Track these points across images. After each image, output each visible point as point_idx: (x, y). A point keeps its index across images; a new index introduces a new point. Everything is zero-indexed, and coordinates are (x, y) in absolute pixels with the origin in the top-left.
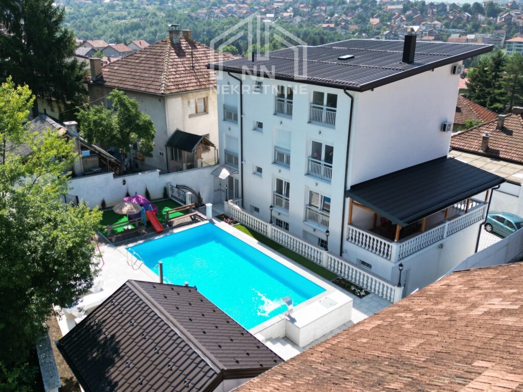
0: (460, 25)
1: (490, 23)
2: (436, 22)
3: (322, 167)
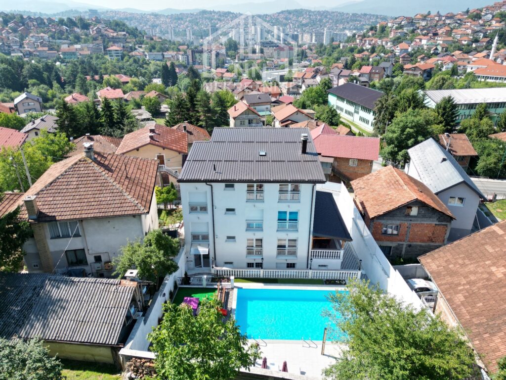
0: (63, 37)
1: (86, 35)
2: (42, 34)
3: (287, 224)
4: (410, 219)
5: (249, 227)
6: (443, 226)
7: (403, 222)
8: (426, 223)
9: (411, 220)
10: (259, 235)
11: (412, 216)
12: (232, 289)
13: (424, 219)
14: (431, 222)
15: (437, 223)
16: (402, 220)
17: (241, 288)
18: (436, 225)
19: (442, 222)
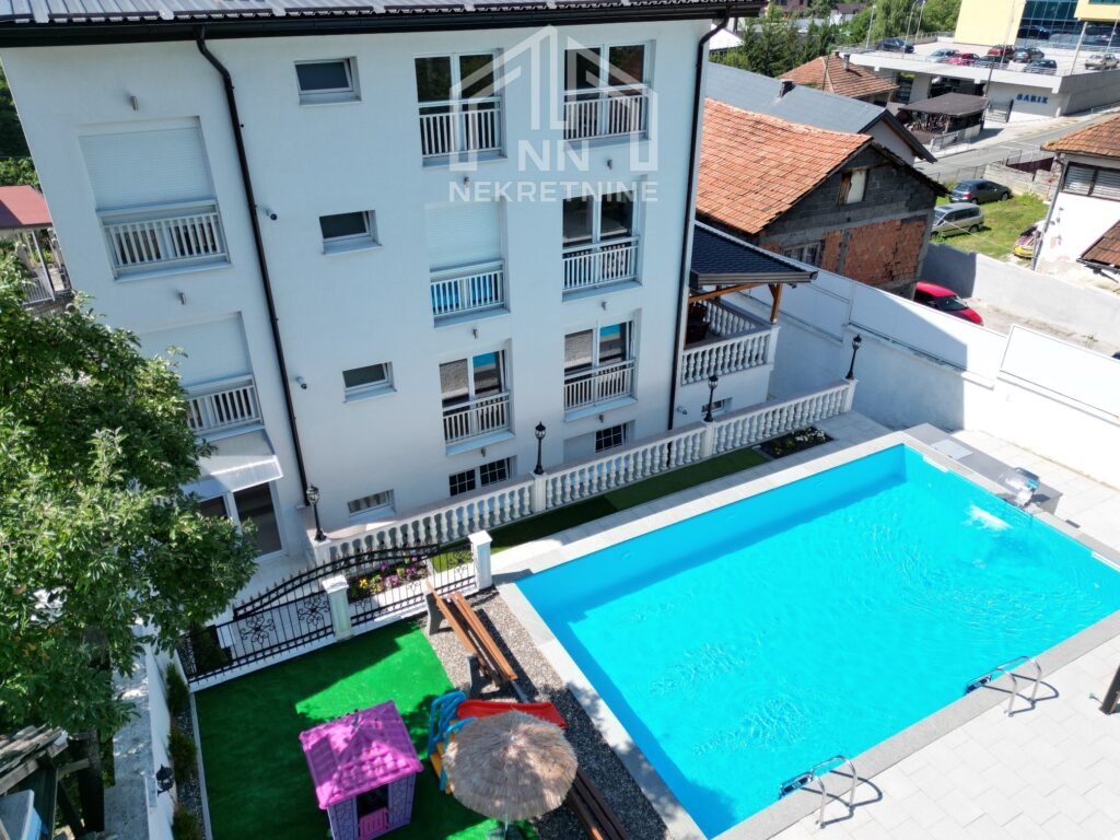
3: (597, 257)
4: (847, 214)
5: (447, 306)
6: (916, 223)
7: (830, 229)
8: (881, 220)
9: (849, 220)
10: (489, 334)
11: (851, 204)
12: (489, 591)
13: (877, 209)
14: (891, 217)
15: (906, 215)
16: (830, 224)
17: (527, 574)
18: (903, 221)
19: (916, 209)
